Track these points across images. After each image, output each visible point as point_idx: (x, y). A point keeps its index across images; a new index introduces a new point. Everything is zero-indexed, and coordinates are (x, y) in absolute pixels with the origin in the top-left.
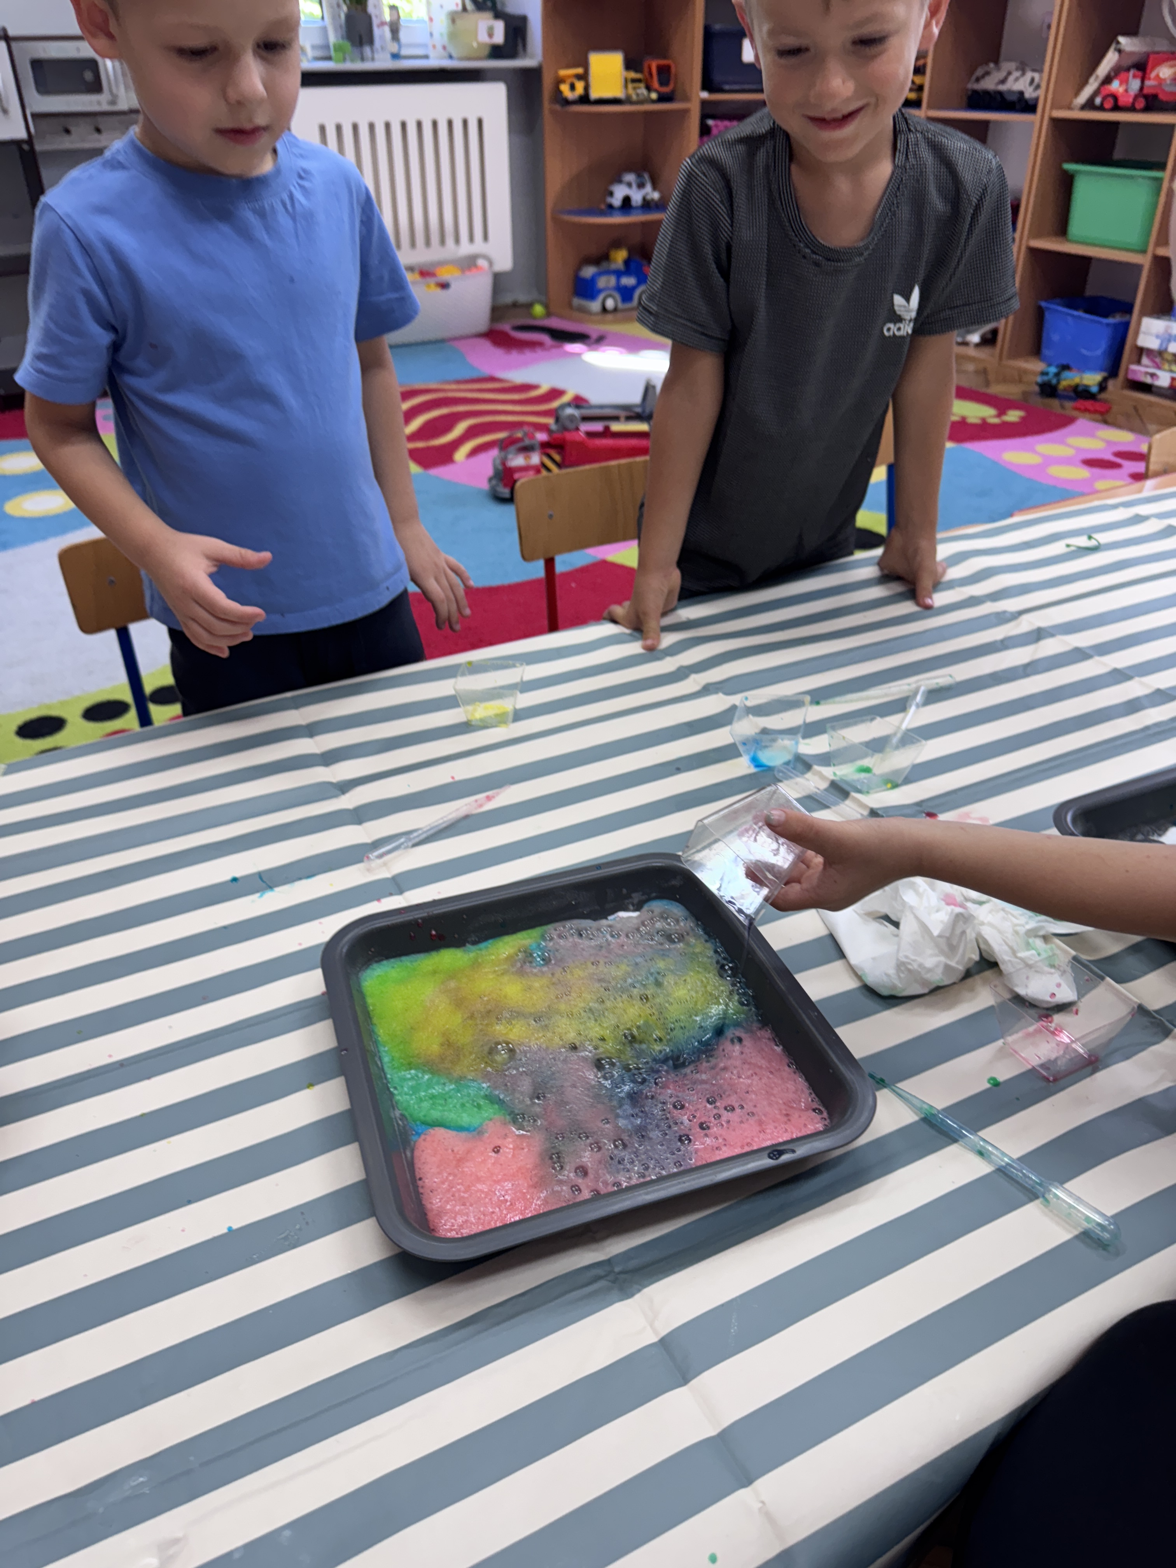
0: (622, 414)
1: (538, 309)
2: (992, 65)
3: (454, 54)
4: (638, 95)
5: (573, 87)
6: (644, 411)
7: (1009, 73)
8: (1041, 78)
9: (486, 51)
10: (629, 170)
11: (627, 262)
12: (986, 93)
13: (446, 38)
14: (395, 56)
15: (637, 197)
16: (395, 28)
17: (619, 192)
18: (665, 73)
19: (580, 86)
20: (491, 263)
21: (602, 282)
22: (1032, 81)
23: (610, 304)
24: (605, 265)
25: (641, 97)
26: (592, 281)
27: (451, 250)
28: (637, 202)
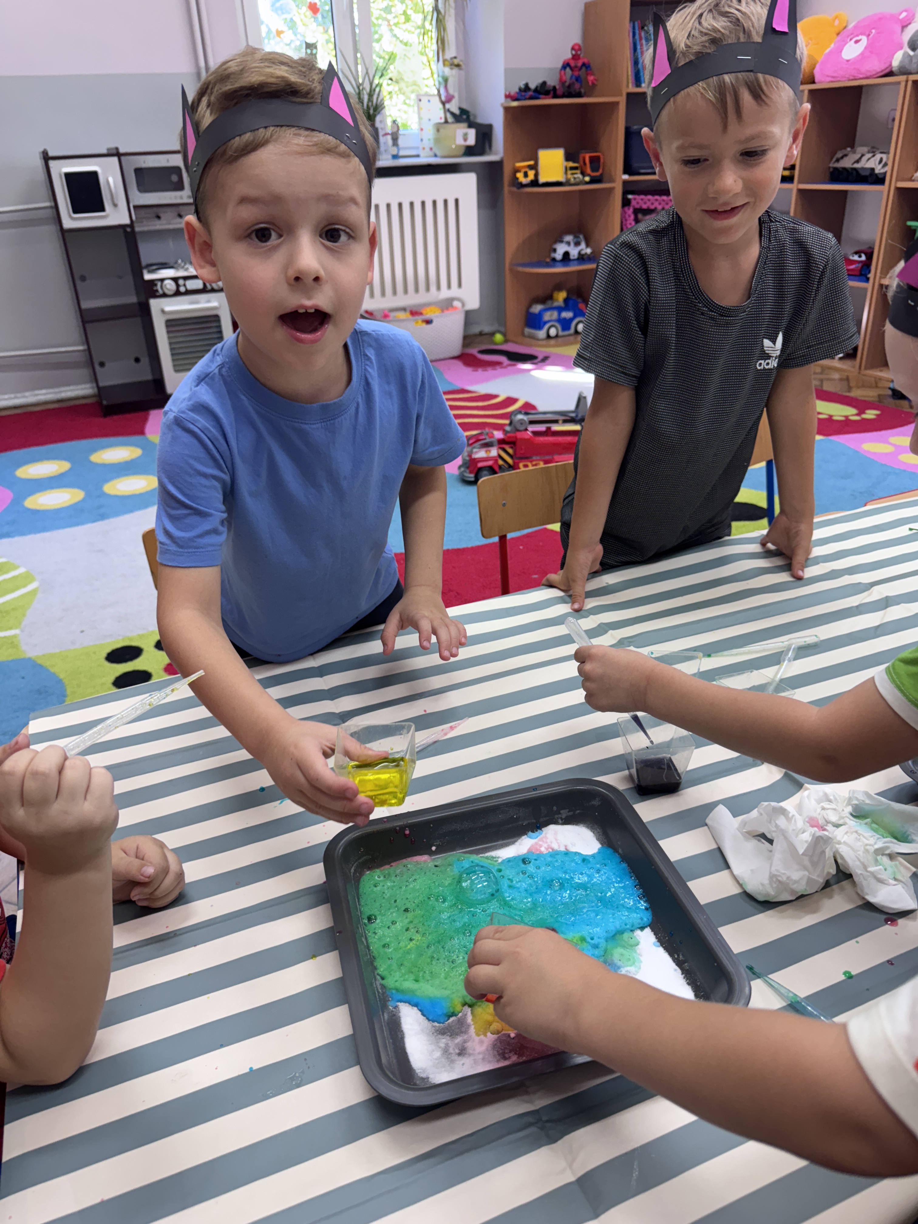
0: (561, 418)
1: (499, 337)
2: (849, 149)
3: (438, 154)
4: (575, 178)
5: (526, 175)
6: (577, 416)
7: (863, 155)
8: (888, 158)
9: (462, 151)
10: (568, 232)
11: (566, 301)
12: (845, 169)
13: (432, 141)
14: (395, 157)
15: (574, 252)
16: (395, 139)
17: (561, 249)
18: (595, 162)
19: (531, 174)
20: (463, 305)
21: (547, 316)
22: (881, 161)
23: (553, 332)
24: (549, 304)
25: (577, 180)
26: (540, 315)
27: (434, 295)
28: (574, 256)
